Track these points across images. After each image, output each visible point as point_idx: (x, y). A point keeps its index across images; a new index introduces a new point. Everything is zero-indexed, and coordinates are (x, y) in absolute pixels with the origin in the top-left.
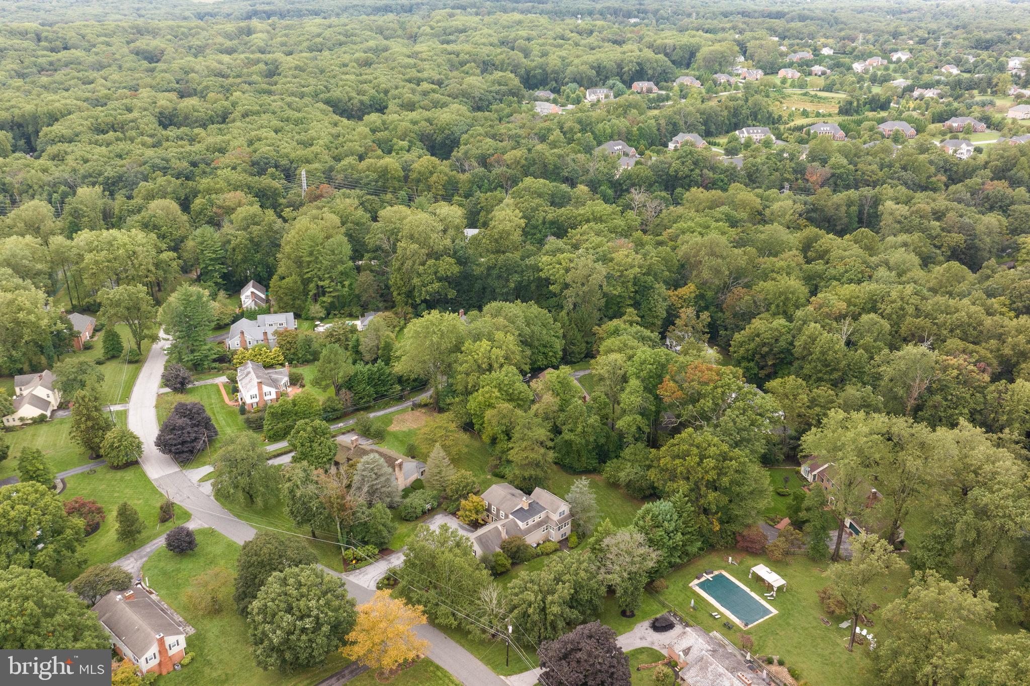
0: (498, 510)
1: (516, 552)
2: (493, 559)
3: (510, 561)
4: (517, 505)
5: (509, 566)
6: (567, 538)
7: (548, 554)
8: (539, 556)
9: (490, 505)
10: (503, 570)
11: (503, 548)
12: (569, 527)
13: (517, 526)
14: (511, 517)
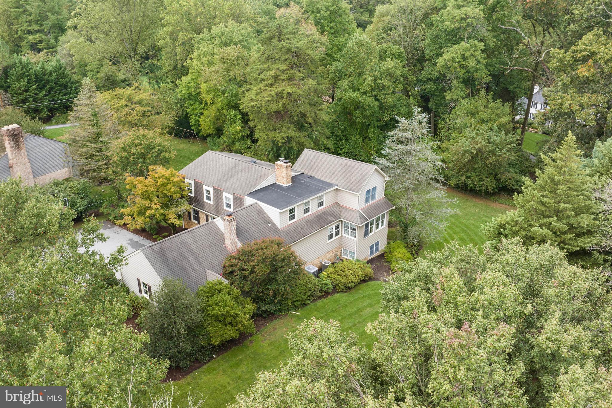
0: (218, 193)
1: (268, 280)
2: (198, 303)
3: (250, 307)
4: (263, 177)
5: (245, 319)
6: (382, 256)
7: (348, 289)
8: (327, 294)
9: (198, 187)
10: (230, 333)
11: (229, 274)
12: (384, 228)
13: (266, 220)
14: (249, 201)
